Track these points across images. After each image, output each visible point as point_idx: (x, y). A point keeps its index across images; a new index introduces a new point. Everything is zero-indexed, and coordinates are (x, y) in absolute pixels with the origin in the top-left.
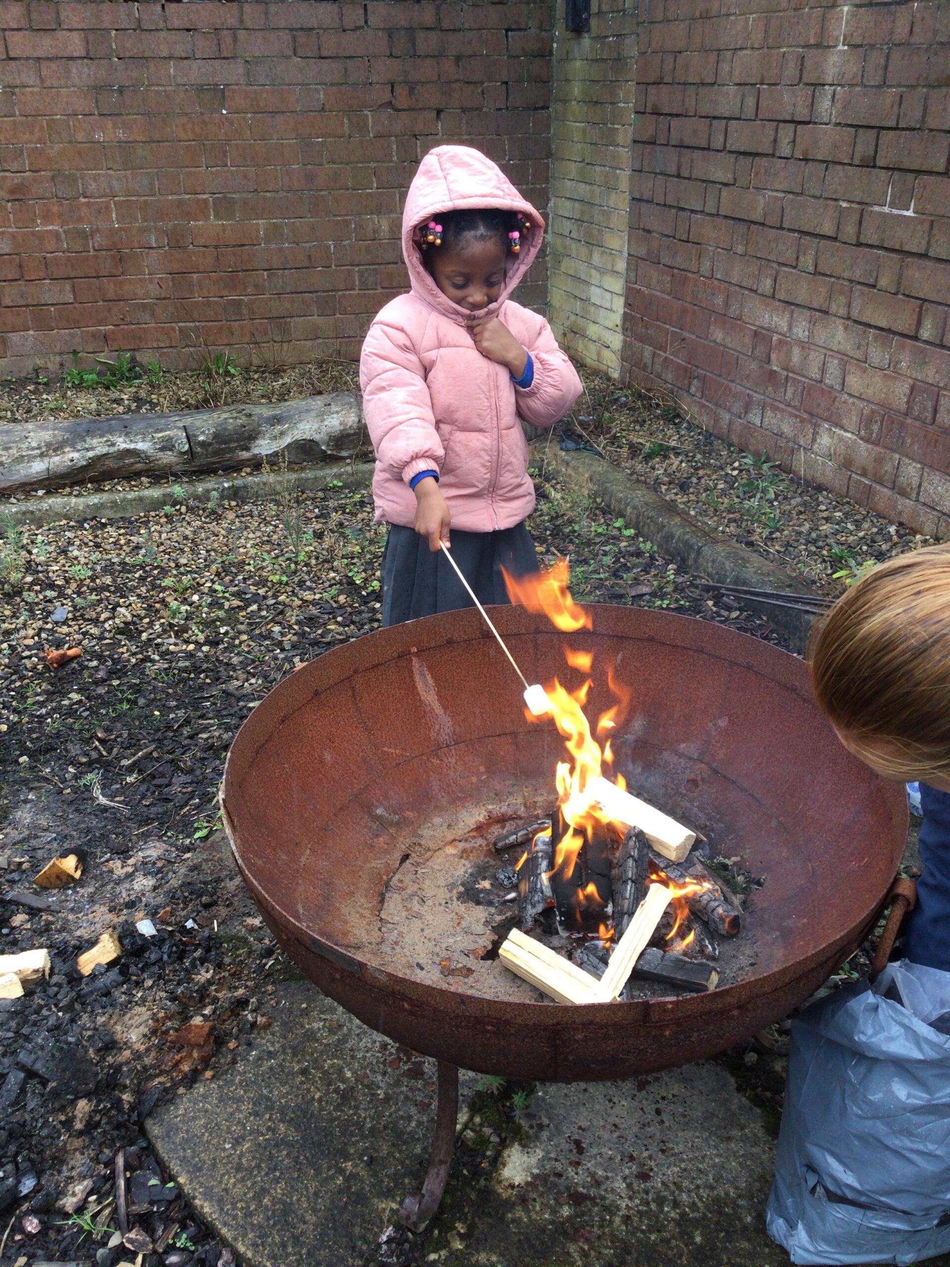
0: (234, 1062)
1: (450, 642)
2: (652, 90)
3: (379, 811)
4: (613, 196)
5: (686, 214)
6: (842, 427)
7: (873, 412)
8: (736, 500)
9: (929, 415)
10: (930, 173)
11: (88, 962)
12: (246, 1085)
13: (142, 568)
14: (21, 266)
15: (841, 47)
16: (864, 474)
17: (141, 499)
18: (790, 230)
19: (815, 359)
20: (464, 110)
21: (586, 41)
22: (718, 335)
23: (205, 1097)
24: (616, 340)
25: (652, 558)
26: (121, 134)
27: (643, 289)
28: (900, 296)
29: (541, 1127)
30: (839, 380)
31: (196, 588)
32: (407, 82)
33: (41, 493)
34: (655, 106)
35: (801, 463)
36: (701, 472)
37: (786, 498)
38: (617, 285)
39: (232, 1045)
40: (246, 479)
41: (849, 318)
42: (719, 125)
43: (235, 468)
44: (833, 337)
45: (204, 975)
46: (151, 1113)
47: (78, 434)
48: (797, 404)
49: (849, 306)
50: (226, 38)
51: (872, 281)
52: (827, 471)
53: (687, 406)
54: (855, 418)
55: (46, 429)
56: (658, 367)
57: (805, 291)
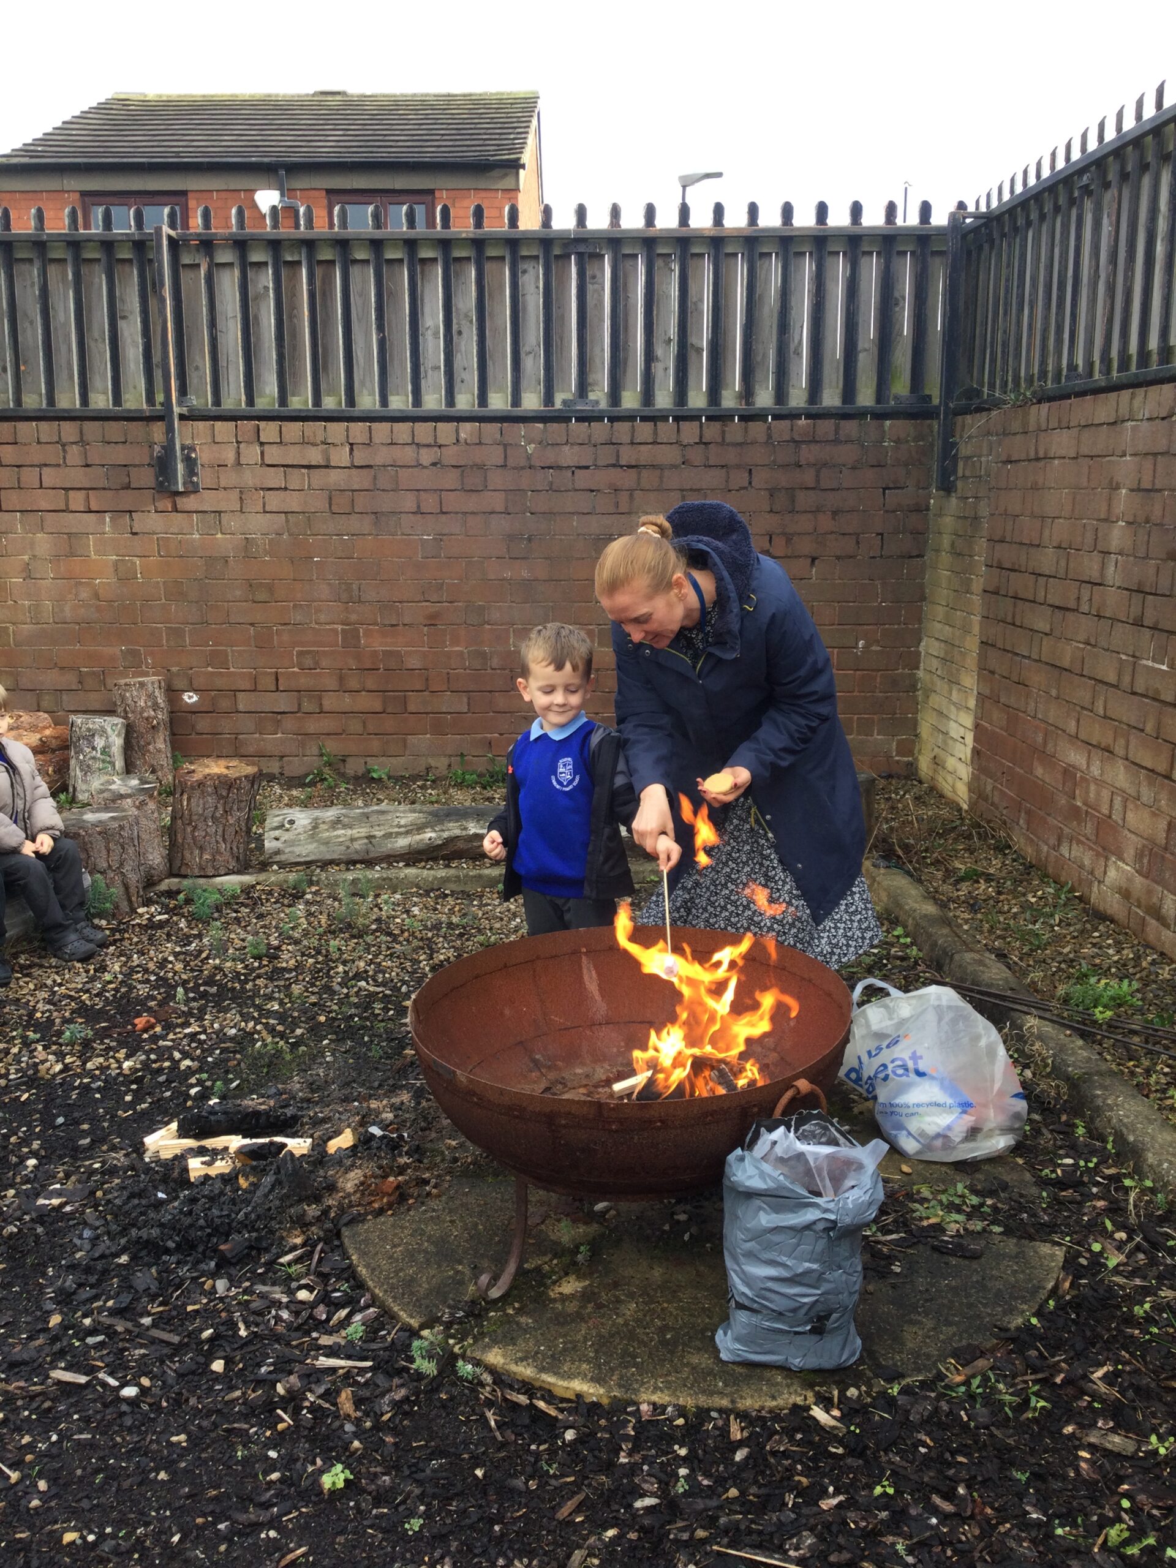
0: (409, 1210)
1: (611, 948)
2: (998, 546)
3: (538, 1057)
4: (968, 638)
5: (1018, 658)
6: (1124, 862)
7: (1144, 846)
11: (333, 1146)
12: (412, 1222)
13: (464, 928)
14: (427, 679)
15: (1120, 523)
16: (1139, 907)
17: (480, 876)
18: (1090, 678)
19: (1106, 794)
20: (838, 558)
21: (954, 501)
22: (1039, 771)
23: (384, 1223)
24: (965, 772)
25: (916, 963)
26: (525, 574)
27: (987, 725)
28: (1160, 740)
29: (596, 1271)
30: (1121, 816)
32: (784, 534)
33: (401, 864)
34: (999, 562)
35: (1096, 895)
37: (1069, 925)
38: (968, 720)
39: (410, 1201)
41: (1127, 759)
42: (1042, 580)
44: (1117, 775)
45: (404, 1160)
46: (346, 1225)
47: (438, 818)
48: (1093, 838)
49: (1127, 748)
50: (624, 497)
51: (1141, 726)
52: (1113, 904)
53: (1018, 840)
54: (1132, 852)
55: (414, 811)
56: (996, 800)
57: (1098, 733)
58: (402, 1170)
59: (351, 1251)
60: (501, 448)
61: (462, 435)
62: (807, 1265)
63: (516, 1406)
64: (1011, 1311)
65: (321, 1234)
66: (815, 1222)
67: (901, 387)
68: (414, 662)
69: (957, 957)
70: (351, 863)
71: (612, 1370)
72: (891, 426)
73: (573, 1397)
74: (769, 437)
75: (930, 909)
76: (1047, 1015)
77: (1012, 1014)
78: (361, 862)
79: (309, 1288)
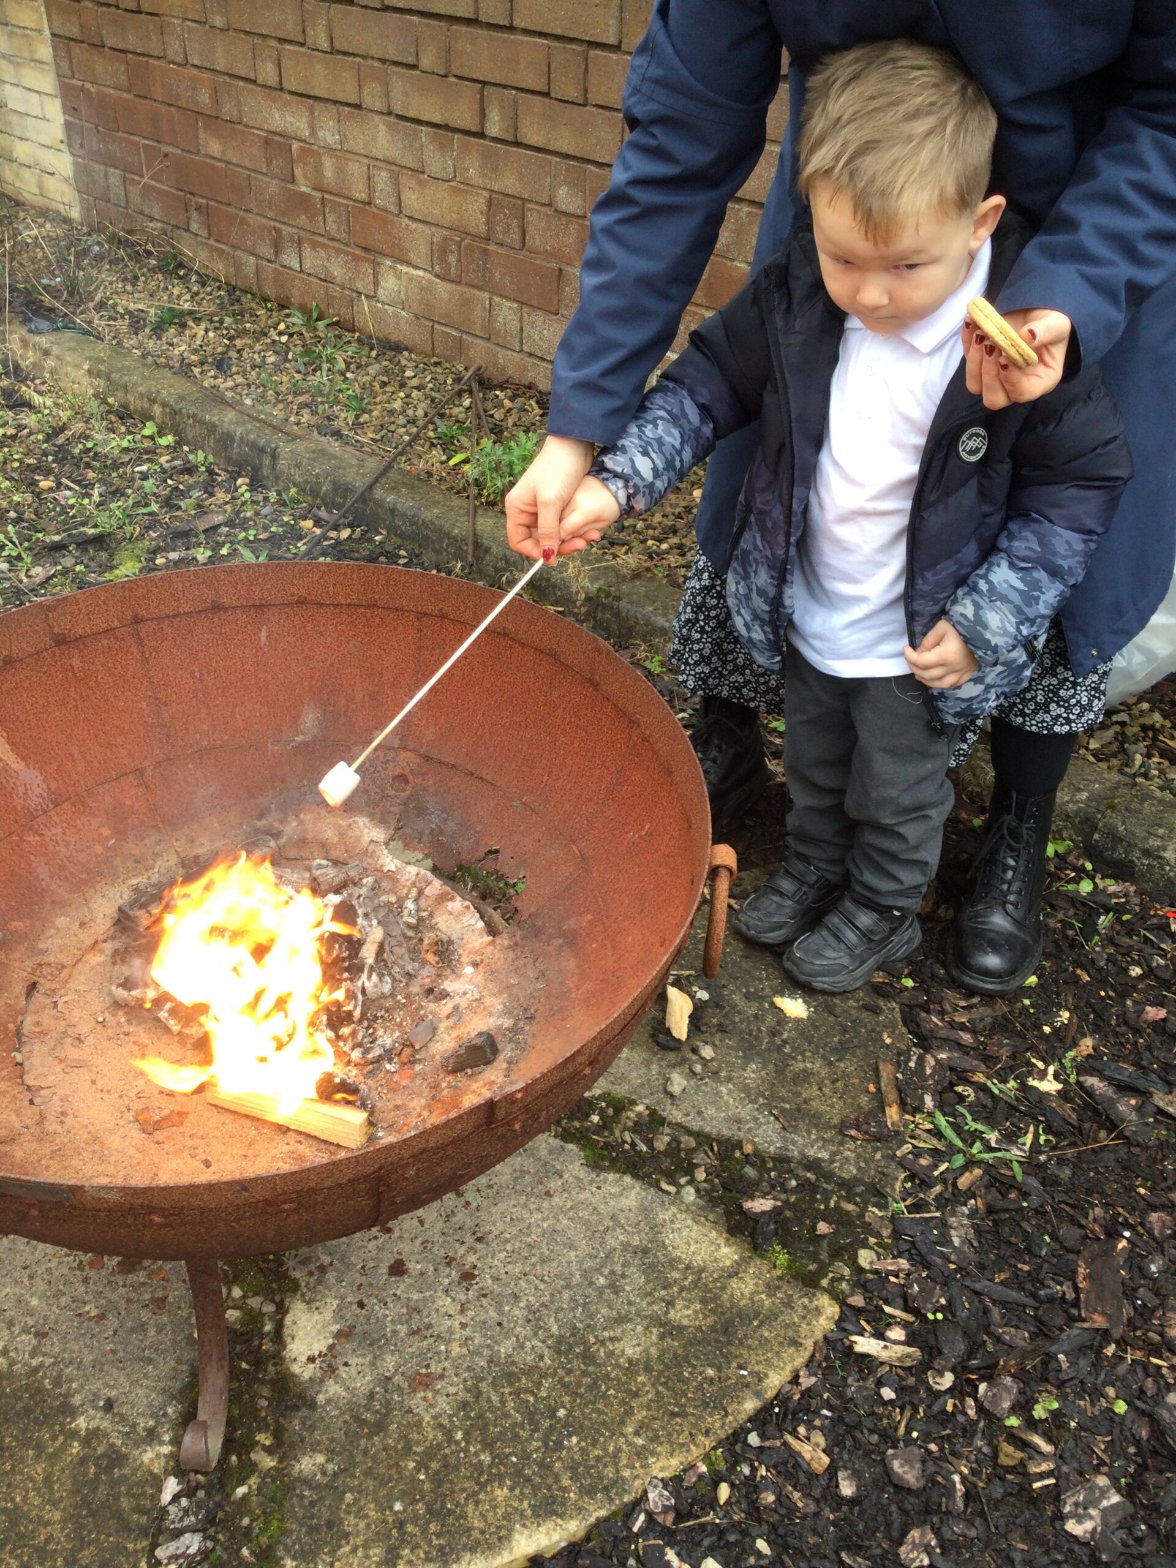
8: (298, 376)
9: (516, 237)
16: (449, 325)
19: (356, 170)
24: (64, 163)
25: (211, 472)
27: (88, 85)
28: (453, 79)
30: (393, 199)
35: (365, 316)
38: (47, 82)
41: (390, 113)
44: (374, 139)
48: (344, 236)
49: (387, 95)
51: (411, 60)
52: (402, 324)
53: (191, 251)
54: (424, 250)
56: (136, 199)
57: (321, 78)
69: (283, 452)
71: (547, 1468)
75: (169, 385)
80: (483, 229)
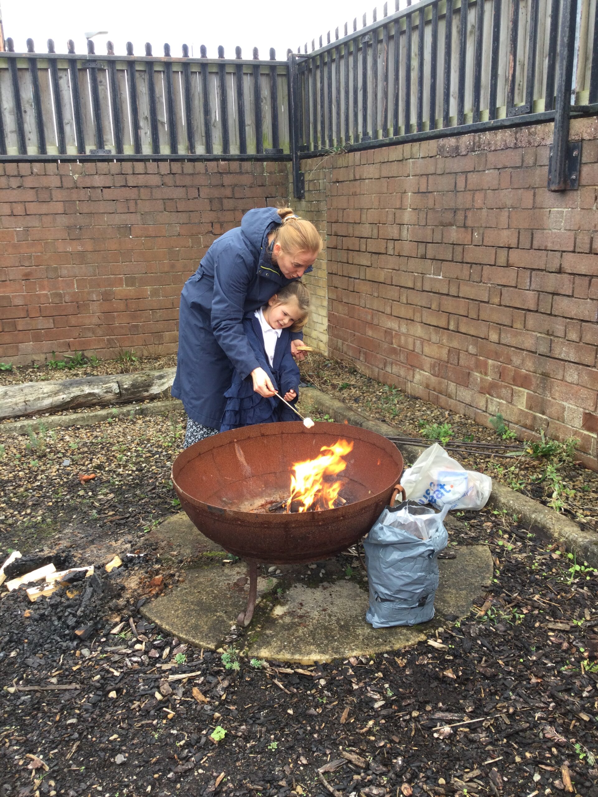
0: (172, 591)
1: (249, 438)
2: (333, 225)
3: (224, 499)
4: (320, 271)
5: (352, 280)
6: (424, 370)
7: (435, 362)
8: (380, 405)
9: (456, 362)
10: (447, 261)
11: (109, 567)
12: (178, 597)
13: (101, 444)
14: (27, 311)
15: (409, 209)
16: (434, 391)
17: (96, 416)
18: (397, 286)
19: (410, 340)
21: (303, 203)
22: (370, 333)
23: (162, 601)
24: (325, 338)
26: (80, 248)
27: (336, 313)
28: (440, 312)
29: (288, 601)
30: (421, 350)
31: (129, 450)
32: (219, 222)
33: (47, 415)
34: (335, 232)
35: (409, 388)
36: (365, 395)
37: (402, 403)
38: (324, 312)
39: (170, 587)
40: (147, 405)
41: (422, 322)
42: (363, 241)
43: (141, 400)
44: (416, 330)
45: (157, 566)
46: (142, 606)
47: (66, 386)
48: (405, 361)
49: (421, 317)
50: (132, 204)
51: (429, 306)
52: (419, 390)
53: (359, 367)
54: (428, 366)
55: (50, 384)
56: (345, 349)
57: (403, 312)
58: (157, 572)
59: (153, 619)
60: (58, 177)
61: (35, 170)
62: (419, 574)
63: (287, 675)
64: (483, 578)
65: (130, 613)
66: (423, 553)
67: (268, 145)
68: (18, 301)
69: (364, 424)
70: (17, 417)
71: (326, 645)
72: (267, 165)
73: (313, 664)
74: (207, 170)
75: (337, 404)
76: (420, 444)
77: (405, 446)
78: (23, 416)
79: (141, 642)
80: (446, 359)
